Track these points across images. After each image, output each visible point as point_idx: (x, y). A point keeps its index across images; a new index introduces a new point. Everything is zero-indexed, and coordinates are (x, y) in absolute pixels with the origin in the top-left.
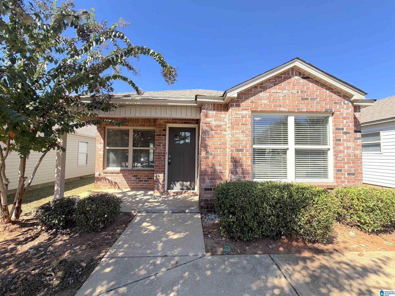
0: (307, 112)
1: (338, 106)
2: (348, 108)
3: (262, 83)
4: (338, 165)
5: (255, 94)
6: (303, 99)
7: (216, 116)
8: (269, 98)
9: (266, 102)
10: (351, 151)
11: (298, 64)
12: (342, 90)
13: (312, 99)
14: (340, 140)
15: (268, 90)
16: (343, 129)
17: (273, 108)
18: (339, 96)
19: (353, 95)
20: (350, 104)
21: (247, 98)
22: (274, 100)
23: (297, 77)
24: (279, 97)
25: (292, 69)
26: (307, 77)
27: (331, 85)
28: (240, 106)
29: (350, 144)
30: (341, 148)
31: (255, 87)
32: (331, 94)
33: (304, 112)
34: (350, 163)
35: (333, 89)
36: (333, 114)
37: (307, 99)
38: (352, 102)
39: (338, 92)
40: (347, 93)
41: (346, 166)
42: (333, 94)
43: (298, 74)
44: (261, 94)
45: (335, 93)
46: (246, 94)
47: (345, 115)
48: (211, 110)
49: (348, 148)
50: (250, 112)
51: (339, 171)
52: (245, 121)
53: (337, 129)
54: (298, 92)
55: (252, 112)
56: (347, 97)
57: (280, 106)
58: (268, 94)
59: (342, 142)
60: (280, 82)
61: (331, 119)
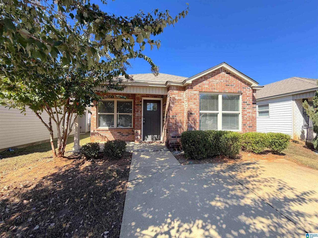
0: (229, 93)
1: (244, 89)
2: (249, 91)
3: (205, 76)
4: (244, 122)
5: (201, 82)
6: (227, 85)
7: (178, 94)
8: (209, 84)
9: (207, 86)
10: (250, 114)
11: (224, 65)
12: (247, 81)
13: (231, 85)
14: (245, 108)
15: (208, 80)
16: (247, 102)
17: (210, 90)
18: (245, 84)
19: (252, 84)
20: (251, 89)
21: (197, 84)
22: (212, 86)
23: (223, 73)
24: (214, 84)
25: (221, 68)
26: (229, 73)
27: (241, 78)
28: (193, 89)
29: (250, 111)
30: (246, 112)
31: (201, 78)
32: (241, 83)
33: (227, 93)
34: (250, 121)
35: (242, 80)
36: (242, 94)
37: (229, 85)
38: (252, 88)
39: (245, 82)
40: (249, 82)
41: (248, 122)
42: (242, 83)
43: (224, 71)
44: (204, 82)
45: (243, 82)
46: (196, 82)
47: (248, 95)
48: (175, 90)
49: (249, 113)
50: (198, 92)
51: (244, 125)
52: (196, 97)
53: (244, 102)
54: (224, 81)
55: (200, 92)
56: (249, 85)
57: (215, 89)
58: (208, 82)
59: (246, 109)
60: (215, 75)
61: (241, 97)
